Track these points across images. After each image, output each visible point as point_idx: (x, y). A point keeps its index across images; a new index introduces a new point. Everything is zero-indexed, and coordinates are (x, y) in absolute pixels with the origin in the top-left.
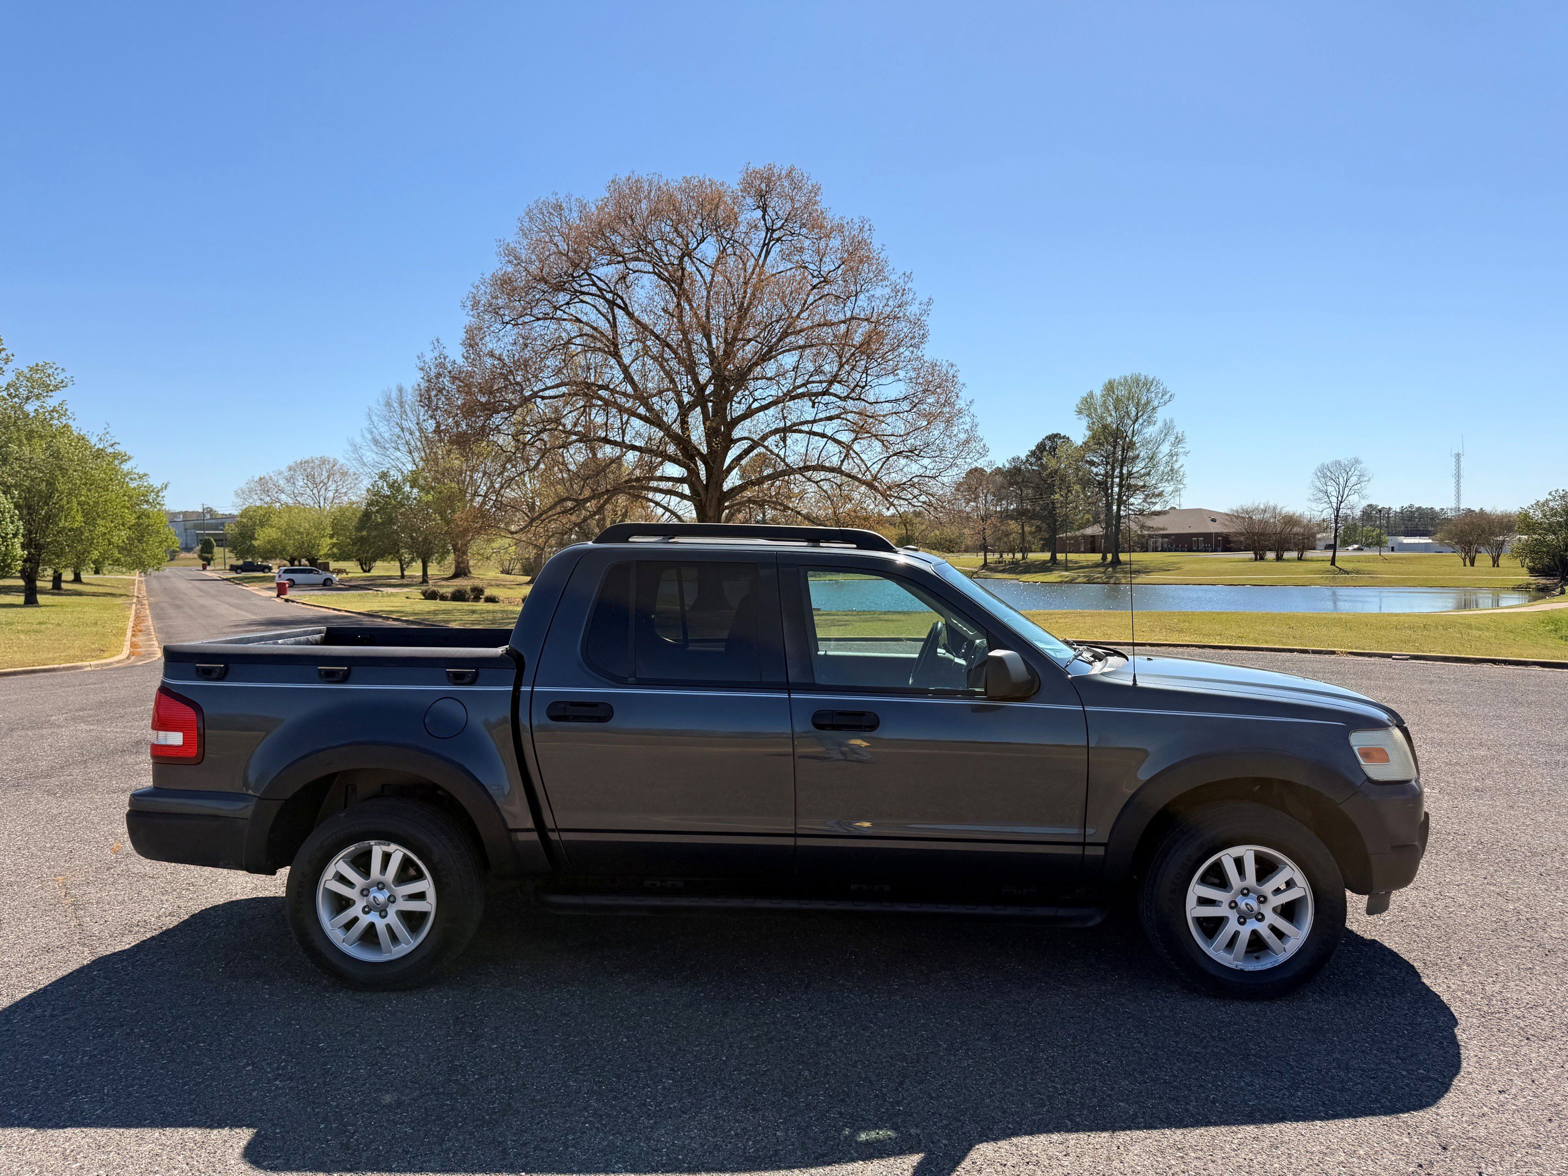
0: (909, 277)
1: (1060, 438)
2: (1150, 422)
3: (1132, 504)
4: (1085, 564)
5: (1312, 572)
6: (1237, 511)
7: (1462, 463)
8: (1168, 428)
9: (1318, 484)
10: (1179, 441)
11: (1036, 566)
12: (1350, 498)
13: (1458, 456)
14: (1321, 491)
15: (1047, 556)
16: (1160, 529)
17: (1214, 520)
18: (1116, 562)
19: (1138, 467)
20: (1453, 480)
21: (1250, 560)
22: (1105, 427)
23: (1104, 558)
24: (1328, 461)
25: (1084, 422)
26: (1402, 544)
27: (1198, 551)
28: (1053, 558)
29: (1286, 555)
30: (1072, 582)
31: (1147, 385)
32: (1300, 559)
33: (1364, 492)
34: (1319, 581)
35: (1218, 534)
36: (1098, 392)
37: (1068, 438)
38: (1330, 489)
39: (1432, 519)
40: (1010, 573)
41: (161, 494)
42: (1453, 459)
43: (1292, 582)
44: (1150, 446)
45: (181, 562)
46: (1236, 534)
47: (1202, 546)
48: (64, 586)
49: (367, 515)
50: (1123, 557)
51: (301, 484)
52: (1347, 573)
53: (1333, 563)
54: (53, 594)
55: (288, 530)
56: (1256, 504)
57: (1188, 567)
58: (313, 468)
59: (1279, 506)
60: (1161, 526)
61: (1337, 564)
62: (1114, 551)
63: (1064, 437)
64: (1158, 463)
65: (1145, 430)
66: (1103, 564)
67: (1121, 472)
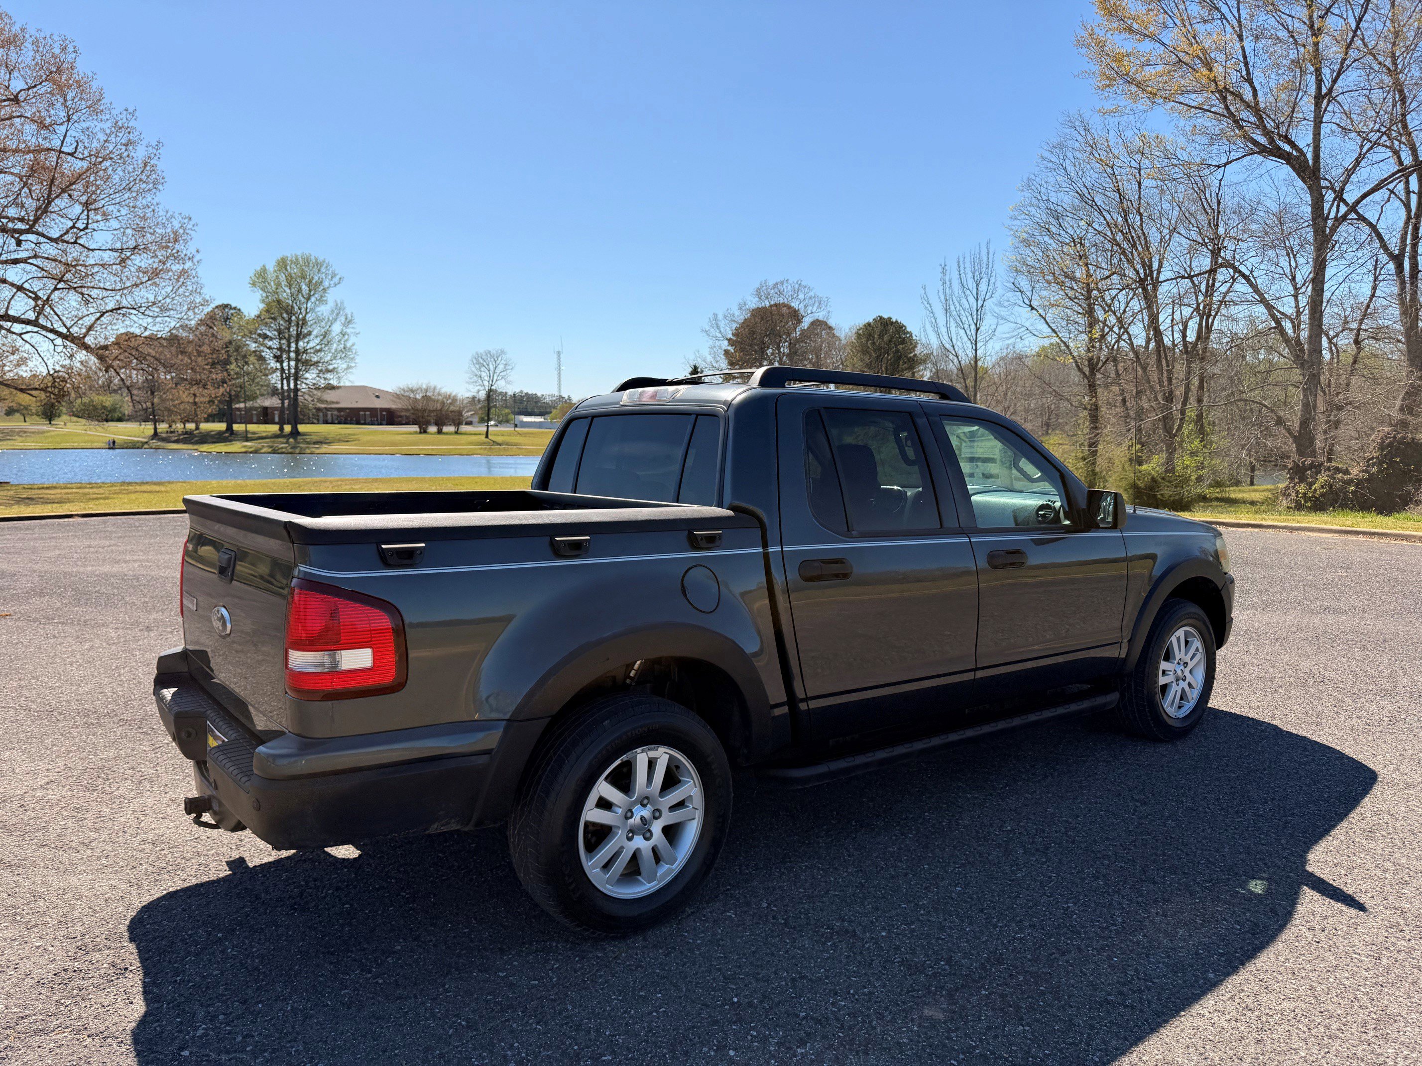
0: (133, 114)
1: (231, 308)
2: (321, 301)
3: (306, 379)
4: (264, 434)
5: (471, 443)
6: (404, 390)
7: (562, 359)
8: (339, 309)
9: (474, 369)
10: (348, 322)
11: (213, 436)
12: (499, 382)
13: (559, 353)
14: (476, 375)
15: (222, 426)
16: (333, 403)
17: (377, 397)
18: (295, 433)
19: (313, 343)
20: (556, 373)
21: (416, 433)
22: (279, 302)
23: (281, 429)
24: (481, 351)
25: (259, 294)
26: (522, 422)
27: (365, 424)
28: (229, 429)
29: (445, 429)
30: (256, 452)
31: (318, 265)
32: (456, 433)
33: (509, 378)
34: (479, 451)
35: (382, 410)
36: (271, 267)
37: (239, 310)
38: (483, 374)
39: (536, 402)
40: (185, 443)
42: (556, 356)
43: (458, 452)
44: (323, 324)
46: (402, 410)
47: (369, 419)
50: (301, 428)
52: (500, 445)
53: (487, 437)
56: (420, 383)
57: (365, 439)
59: (439, 387)
60: (335, 400)
61: (490, 437)
62: (293, 422)
63: (235, 308)
64: (331, 340)
65: (318, 309)
66: (281, 435)
67: (297, 347)
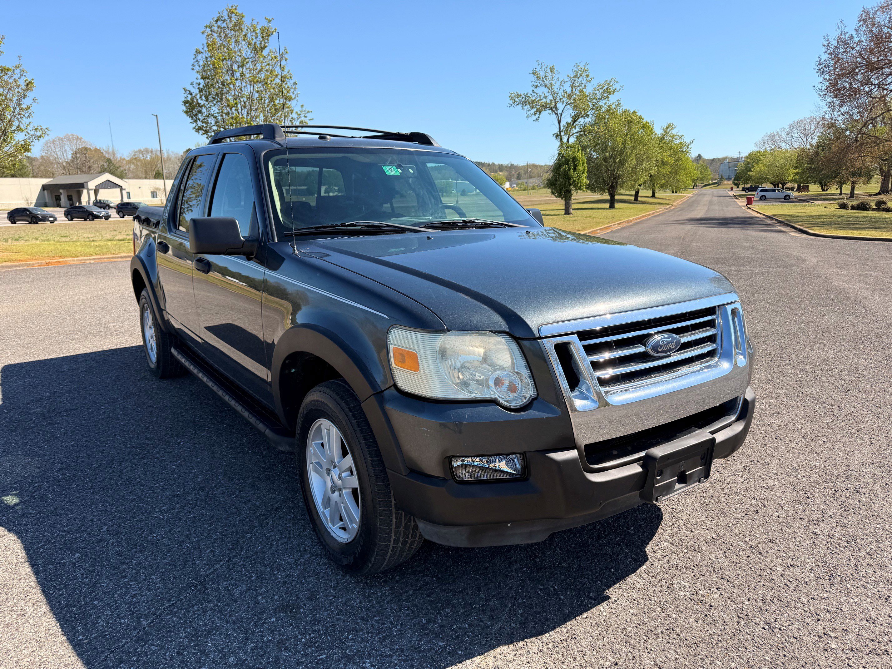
41: (690, 147)
45: (724, 186)
48: (639, 199)
49: (816, 154)
51: (796, 135)
54: (634, 203)
55: (771, 165)
58: (805, 125)
